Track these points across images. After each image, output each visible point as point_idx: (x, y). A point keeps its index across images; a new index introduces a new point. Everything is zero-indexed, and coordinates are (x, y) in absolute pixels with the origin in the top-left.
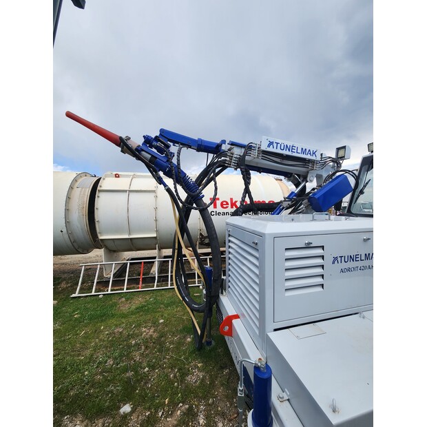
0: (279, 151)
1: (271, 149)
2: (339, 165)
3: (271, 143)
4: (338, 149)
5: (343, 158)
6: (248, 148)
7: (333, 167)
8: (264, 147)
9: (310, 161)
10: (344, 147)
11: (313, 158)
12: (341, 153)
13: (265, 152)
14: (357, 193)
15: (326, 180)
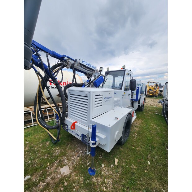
0: (85, 65)
1: (83, 63)
2: (101, 73)
3: (83, 61)
4: (100, 68)
5: (101, 71)
6: (75, 61)
7: (99, 73)
8: (81, 62)
9: (93, 70)
10: (102, 68)
11: (95, 69)
12: (101, 69)
13: (81, 64)
14: (104, 82)
15: (98, 77)
